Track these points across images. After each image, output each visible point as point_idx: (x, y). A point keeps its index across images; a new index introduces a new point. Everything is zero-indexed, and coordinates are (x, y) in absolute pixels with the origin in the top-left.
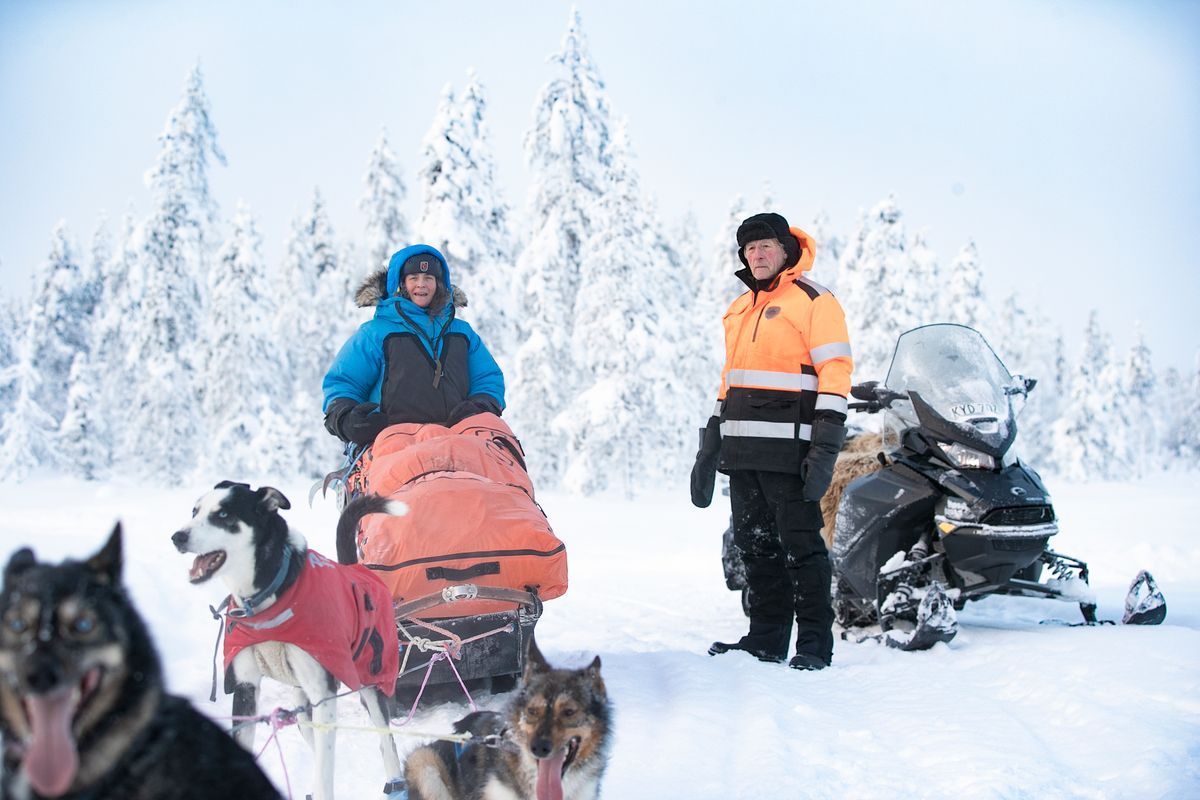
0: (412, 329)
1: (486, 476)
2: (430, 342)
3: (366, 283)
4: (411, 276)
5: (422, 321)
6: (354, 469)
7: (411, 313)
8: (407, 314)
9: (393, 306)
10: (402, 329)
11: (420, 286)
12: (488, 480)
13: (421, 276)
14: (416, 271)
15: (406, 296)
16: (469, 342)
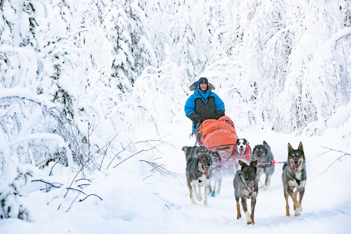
0: (201, 97)
1: (226, 130)
2: (205, 100)
3: (192, 85)
4: (201, 84)
5: (203, 95)
6: (198, 130)
7: (201, 93)
8: (200, 93)
9: (197, 91)
10: (199, 97)
11: (203, 86)
12: (226, 131)
13: (204, 84)
14: (202, 83)
15: (200, 88)
16: (214, 98)
